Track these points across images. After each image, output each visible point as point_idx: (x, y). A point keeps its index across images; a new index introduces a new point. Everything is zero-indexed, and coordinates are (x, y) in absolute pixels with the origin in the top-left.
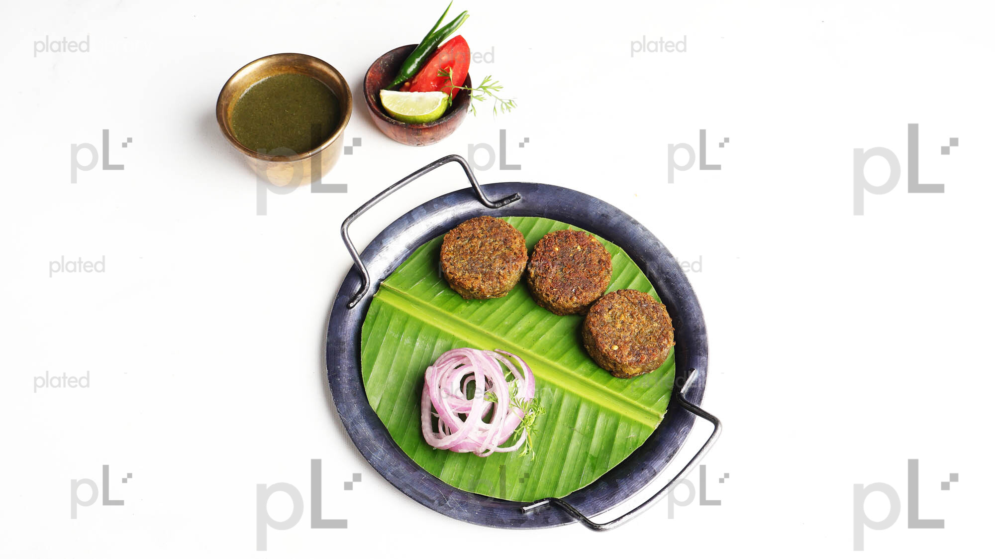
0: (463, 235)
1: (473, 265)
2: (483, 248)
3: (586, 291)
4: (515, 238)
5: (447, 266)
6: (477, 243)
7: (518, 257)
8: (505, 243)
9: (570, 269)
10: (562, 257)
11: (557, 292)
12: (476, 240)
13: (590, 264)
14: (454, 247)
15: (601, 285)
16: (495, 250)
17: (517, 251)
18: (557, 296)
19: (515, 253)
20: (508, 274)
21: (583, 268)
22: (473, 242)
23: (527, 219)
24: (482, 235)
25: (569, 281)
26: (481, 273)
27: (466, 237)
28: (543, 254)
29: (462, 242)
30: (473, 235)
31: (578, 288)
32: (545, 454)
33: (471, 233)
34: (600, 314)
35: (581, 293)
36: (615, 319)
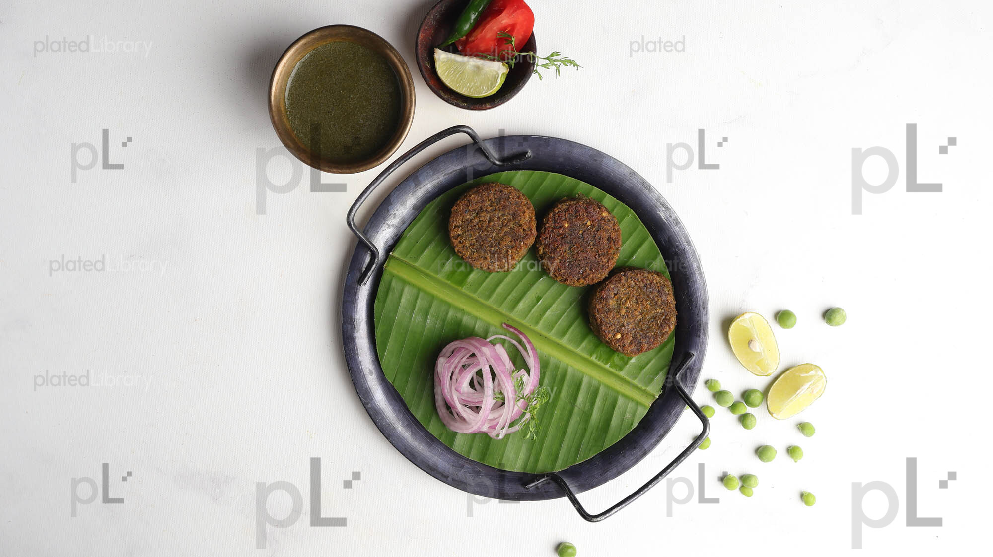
0: (471, 208)
1: (482, 243)
2: (492, 224)
3: (593, 273)
4: (525, 212)
5: (455, 244)
6: (485, 217)
7: (527, 234)
8: (514, 218)
9: (578, 248)
10: (571, 235)
11: (564, 273)
12: (484, 214)
13: (599, 242)
14: (462, 221)
15: (608, 266)
16: (503, 225)
17: (526, 228)
18: (565, 277)
19: (524, 229)
20: (517, 252)
21: (592, 247)
22: (481, 216)
23: (537, 173)
24: (490, 208)
25: (577, 262)
26: (490, 252)
27: (474, 210)
28: (553, 231)
29: (470, 215)
30: (481, 208)
31: (586, 270)
32: (548, 427)
33: (480, 205)
34: (606, 299)
35: (589, 275)
36: (620, 304)
